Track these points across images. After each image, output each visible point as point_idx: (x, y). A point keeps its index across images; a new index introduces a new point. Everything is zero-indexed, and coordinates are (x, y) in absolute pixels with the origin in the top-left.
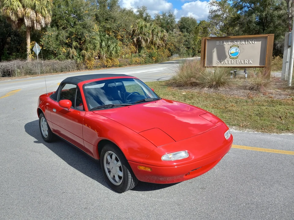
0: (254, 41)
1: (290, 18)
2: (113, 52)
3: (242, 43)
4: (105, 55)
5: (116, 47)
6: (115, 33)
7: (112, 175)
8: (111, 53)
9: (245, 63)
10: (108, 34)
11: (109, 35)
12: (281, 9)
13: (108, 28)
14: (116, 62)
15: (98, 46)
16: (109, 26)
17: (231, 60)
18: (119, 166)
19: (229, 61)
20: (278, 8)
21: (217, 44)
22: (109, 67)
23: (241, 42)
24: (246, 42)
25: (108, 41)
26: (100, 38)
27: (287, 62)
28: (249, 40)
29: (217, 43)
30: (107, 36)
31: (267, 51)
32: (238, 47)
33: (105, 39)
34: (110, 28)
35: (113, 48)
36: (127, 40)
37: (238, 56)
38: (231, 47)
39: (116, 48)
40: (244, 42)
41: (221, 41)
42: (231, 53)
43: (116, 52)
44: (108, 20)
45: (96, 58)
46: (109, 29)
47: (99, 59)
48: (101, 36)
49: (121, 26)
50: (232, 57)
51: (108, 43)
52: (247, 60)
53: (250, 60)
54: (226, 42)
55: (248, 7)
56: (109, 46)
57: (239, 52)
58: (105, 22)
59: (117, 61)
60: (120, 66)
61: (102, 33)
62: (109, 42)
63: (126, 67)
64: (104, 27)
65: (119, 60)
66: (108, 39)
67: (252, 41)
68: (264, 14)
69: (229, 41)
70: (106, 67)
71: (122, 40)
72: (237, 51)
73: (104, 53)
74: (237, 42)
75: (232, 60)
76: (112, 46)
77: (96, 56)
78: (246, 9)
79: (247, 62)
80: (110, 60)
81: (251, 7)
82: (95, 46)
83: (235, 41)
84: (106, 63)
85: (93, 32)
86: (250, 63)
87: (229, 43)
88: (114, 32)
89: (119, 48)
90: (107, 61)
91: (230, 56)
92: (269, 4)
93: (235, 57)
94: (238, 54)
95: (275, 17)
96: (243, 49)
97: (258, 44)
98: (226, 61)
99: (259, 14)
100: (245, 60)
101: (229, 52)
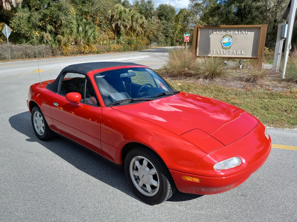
0: (248, 31)
2: (91, 38)
3: (235, 33)
4: (82, 41)
5: (94, 32)
6: (92, 18)
7: (141, 183)
8: (88, 39)
9: (238, 54)
10: (85, 19)
11: (87, 20)
13: (85, 11)
14: (93, 49)
15: (75, 30)
16: (87, 10)
17: (223, 50)
18: (154, 174)
19: (222, 51)
22: (86, 53)
23: (234, 31)
24: (240, 32)
25: (85, 26)
26: (77, 22)
27: (279, 54)
28: (242, 30)
29: (210, 32)
30: (84, 20)
31: (260, 42)
32: (231, 37)
33: (82, 24)
34: (88, 12)
35: (91, 33)
36: (105, 25)
37: (230, 47)
38: (224, 37)
39: (94, 34)
40: (237, 32)
41: (214, 30)
42: (223, 43)
43: (94, 38)
44: (85, 3)
45: (72, 43)
46: (86, 13)
47: (76, 45)
48: (77, 20)
49: (100, 10)
50: (225, 47)
51: (85, 28)
52: (240, 51)
53: (242, 51)
54: (219, 31)
56: (86, 32)
57: (232, 42)
58: (82, 5)
59: (95, 47)
60: (98, 53)
61: (79, 17)
62: (87, 27)
63: (104, 54)
64: (80, 10)
65: (96, 46)
66: (86, 24)
67: (245, 31)
68: (243, 5)
69: (222, 30)
70: (83, 53)
71: (100, 26)
72: (230, 41)
73: (81, 39)
74: (230, 31)
75: (225, 50)
76: (90, 32)
77: (72, 42)
79: (239, 53)
80: (87, 46)
82: (72, 31)
83: (228, 31)
84: (83, 50)
85: (70, 15)
86: (242, 54)
87: (222, 32)
88: (92, 16)
89: (97, 33)
90: (84, 47)
91: (222, 46)
93: (228, 47)
94: (231, 45)
95: (253, 8)
96: (236, 39)
97: (251, 35)
98: (218, 51)
99: (238, 4)
100: (238, 51)
101: (222, 42)
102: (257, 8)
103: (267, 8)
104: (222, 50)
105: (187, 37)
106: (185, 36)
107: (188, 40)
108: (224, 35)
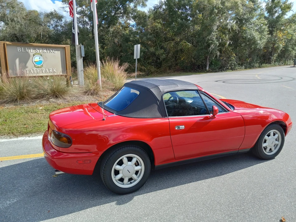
0: (55, 50)
3: (44, 52)
9: (50, 72)
21: (18, 51)
23: (43, 50)
24: (48, 50)
27: (82, 70)
28: (50, 49)
29: (18, 49)
31: (67, 60)
32: (41, 55)
37: (42, 65)
38: (34, 55)
40: (45, 51)
41: (23, 48)
42: (35, 62)
50: (37, 65)
52: (51, 69)
53: (54, 69)
54: (28, 49)
57: (43, 60)
67: (53, 51)
69: (31, 48)
72: (41, 59)
74: (39, 50)
75: (38, 69)
79: (51, 71)
83: (37, 49)
87: (31, 50)
91: (35, 65)
93: (40, 65)
94: (43, 63)
96: (46, 57)
97: (58, 54)
98: (31, 70)
100: (50, 69)
101: (33, 60)
104: (35, 69)
108: (33, 53)
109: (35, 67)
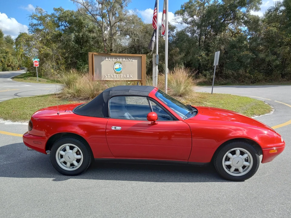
0: (133, 59)
1: (104, 41)
7: (233, 169)
9: (127, 77)
12: (93, 32)
18: (246, 157)
19: (115, 76)
20: (91, 31)
23: (123, 59)
24: (127, 59)
27: (156, 77)
28: (129, 58)
29: (103, 58)
32: (121, 63)
37: (121, 71)
38: (115, 63)
40: (125, 60)
41: (106, 57)
42: (115, 69)
50: (117, 72)
54: (111, 58)
55: (65, 27)
57: (122, 67)
67: (131, 59)
68: (81, 34)
72: (120, 67)
74: (120, 59)
75: (117, 75)
78: (63, 27)
81: (68, 27)
83: (118, 58)
87: (113, 59)
91: (115, 71)
92: (85, 26)
93: (119, 72)
95: (90, 38)
96: (125, 65)
97: (135, 62)
98: (112, 75)
99: (77, 34)
100: (127, 75)
101: (114, 67)
102: (93, 38)
103: (103, 39)
104: (115, 74)
105: (36, 62)
106: (34, 61)
107: (37, 65)
108: (115, 62)
109: (115, 73)
